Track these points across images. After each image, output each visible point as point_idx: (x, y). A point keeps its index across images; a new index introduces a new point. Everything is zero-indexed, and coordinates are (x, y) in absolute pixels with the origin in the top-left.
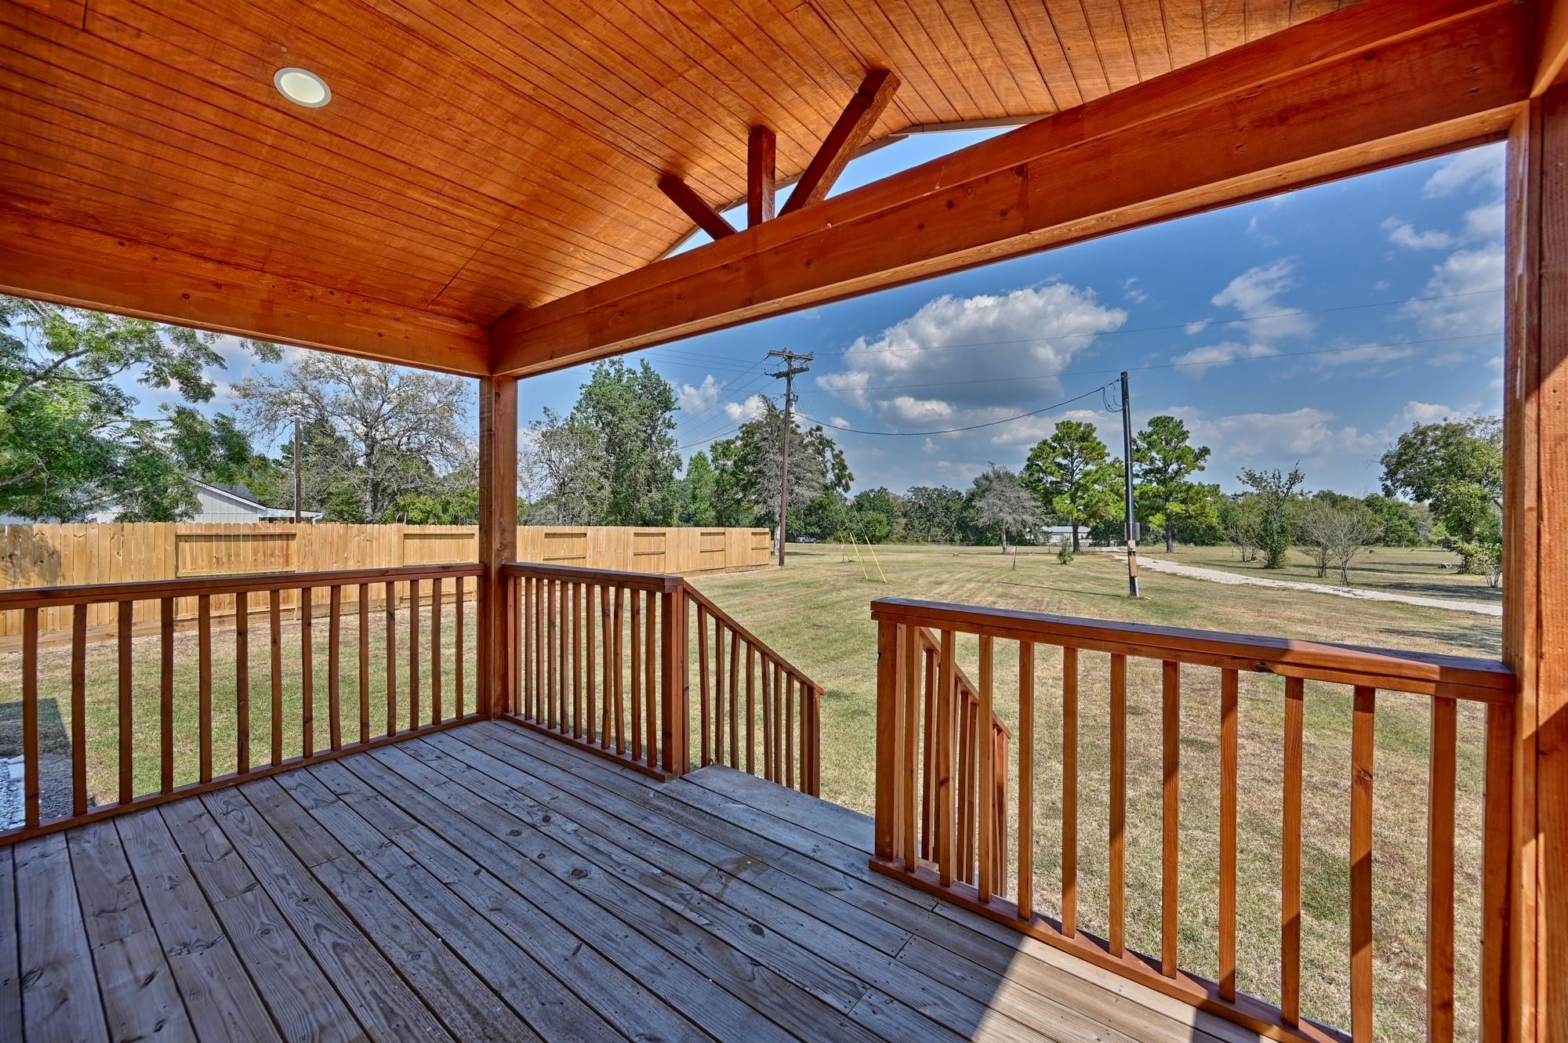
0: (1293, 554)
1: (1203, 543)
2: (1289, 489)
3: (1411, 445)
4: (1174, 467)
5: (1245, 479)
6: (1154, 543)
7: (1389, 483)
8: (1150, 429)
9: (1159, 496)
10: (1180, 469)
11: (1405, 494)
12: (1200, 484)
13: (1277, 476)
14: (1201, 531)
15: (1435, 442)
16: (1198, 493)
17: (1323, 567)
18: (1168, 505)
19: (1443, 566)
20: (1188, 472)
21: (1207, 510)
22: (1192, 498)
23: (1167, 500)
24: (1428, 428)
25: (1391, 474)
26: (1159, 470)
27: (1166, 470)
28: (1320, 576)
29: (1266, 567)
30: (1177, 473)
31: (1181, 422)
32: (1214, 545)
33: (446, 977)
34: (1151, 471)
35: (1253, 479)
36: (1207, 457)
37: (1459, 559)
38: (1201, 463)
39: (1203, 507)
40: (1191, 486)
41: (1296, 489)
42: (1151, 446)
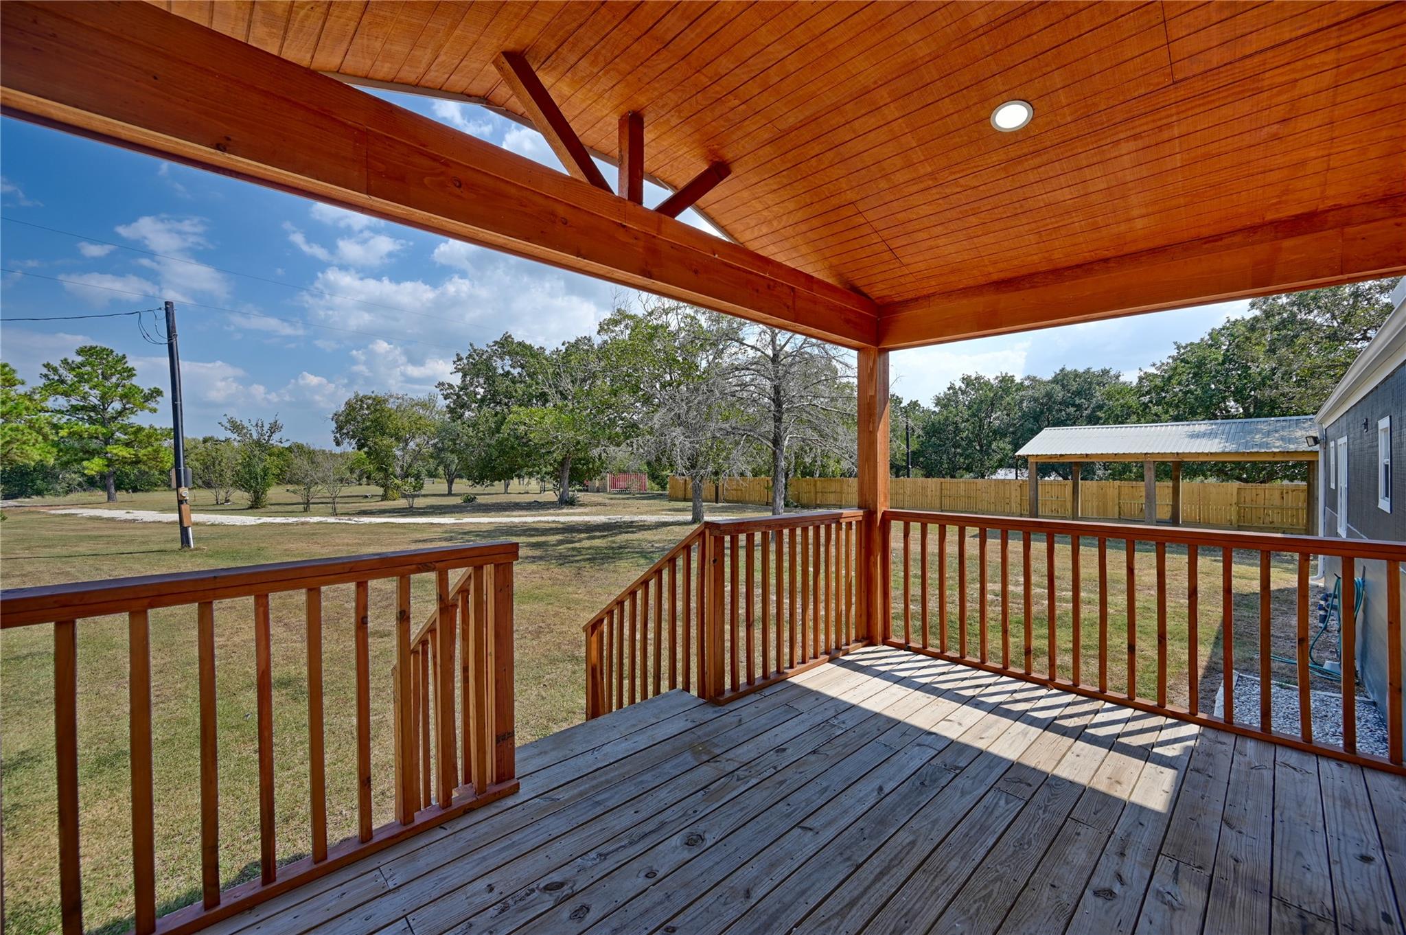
0: (275, 493)
1: (135, 490)
2: (270, 437)
3: (354, 409)
4: (117, 405)
5: (228, 425)
6: (67, 493)
7: (338, 435)
8: (79, 359)
9: (97, 438)
10: (125, 409)
11: (350, 444)
12: (151, 427)
13: (260, 424)
14: (132, 477)
15: (368, 408)
16: (149, 436)
17: (308, 503)
18: (109, 448)
19: (366, 497)
20: (133, 413)
21: (161, 455)
22: (140, 442)
23: (107, 443)
24: (364, 397)
25: (340, 428)
26: (94, 408)
27: (105, 409)
28: (305, 510)
29: (251, 508)
30: (120, 413)
31: (124, 357)
32: (147, 491)
33: (846, 906)
34: (83, 408)
35: (236, 427)
36: (158, 399)
37: (380, 491)
38: (152, 405)
39: (157, 451)
40: (140, 429)
41: (276, 437)
42: (81, 378)
